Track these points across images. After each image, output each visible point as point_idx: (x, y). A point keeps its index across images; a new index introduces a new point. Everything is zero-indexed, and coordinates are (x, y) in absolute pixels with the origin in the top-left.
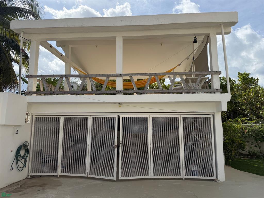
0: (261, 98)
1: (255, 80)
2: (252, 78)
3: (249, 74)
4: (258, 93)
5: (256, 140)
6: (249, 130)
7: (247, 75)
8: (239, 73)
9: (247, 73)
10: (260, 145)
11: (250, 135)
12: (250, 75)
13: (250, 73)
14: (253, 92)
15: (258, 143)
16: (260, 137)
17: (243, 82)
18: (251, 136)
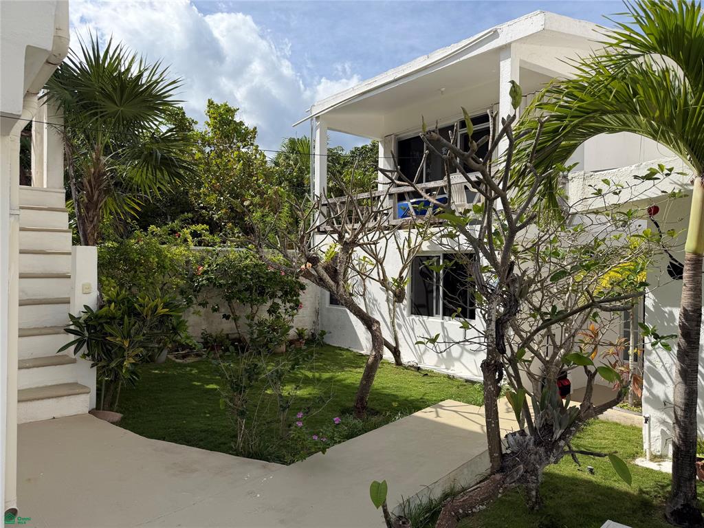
0: (257, 180)
1: (247, 132)
2: (241, 123)
3: (235, 111)
4: (252, 165)
5: (229, 299)
6: (209, 266)
7: (230, 111)
8: (211, 103)
9: (230, 106)
10: (237, 313)
11: (211, 282)
12: (237, 113)
13: (238, 109)
14: (239, 161)
15: (235, 305)
16: (241, 286)
17: (219, 130)
18: (215, 284)
